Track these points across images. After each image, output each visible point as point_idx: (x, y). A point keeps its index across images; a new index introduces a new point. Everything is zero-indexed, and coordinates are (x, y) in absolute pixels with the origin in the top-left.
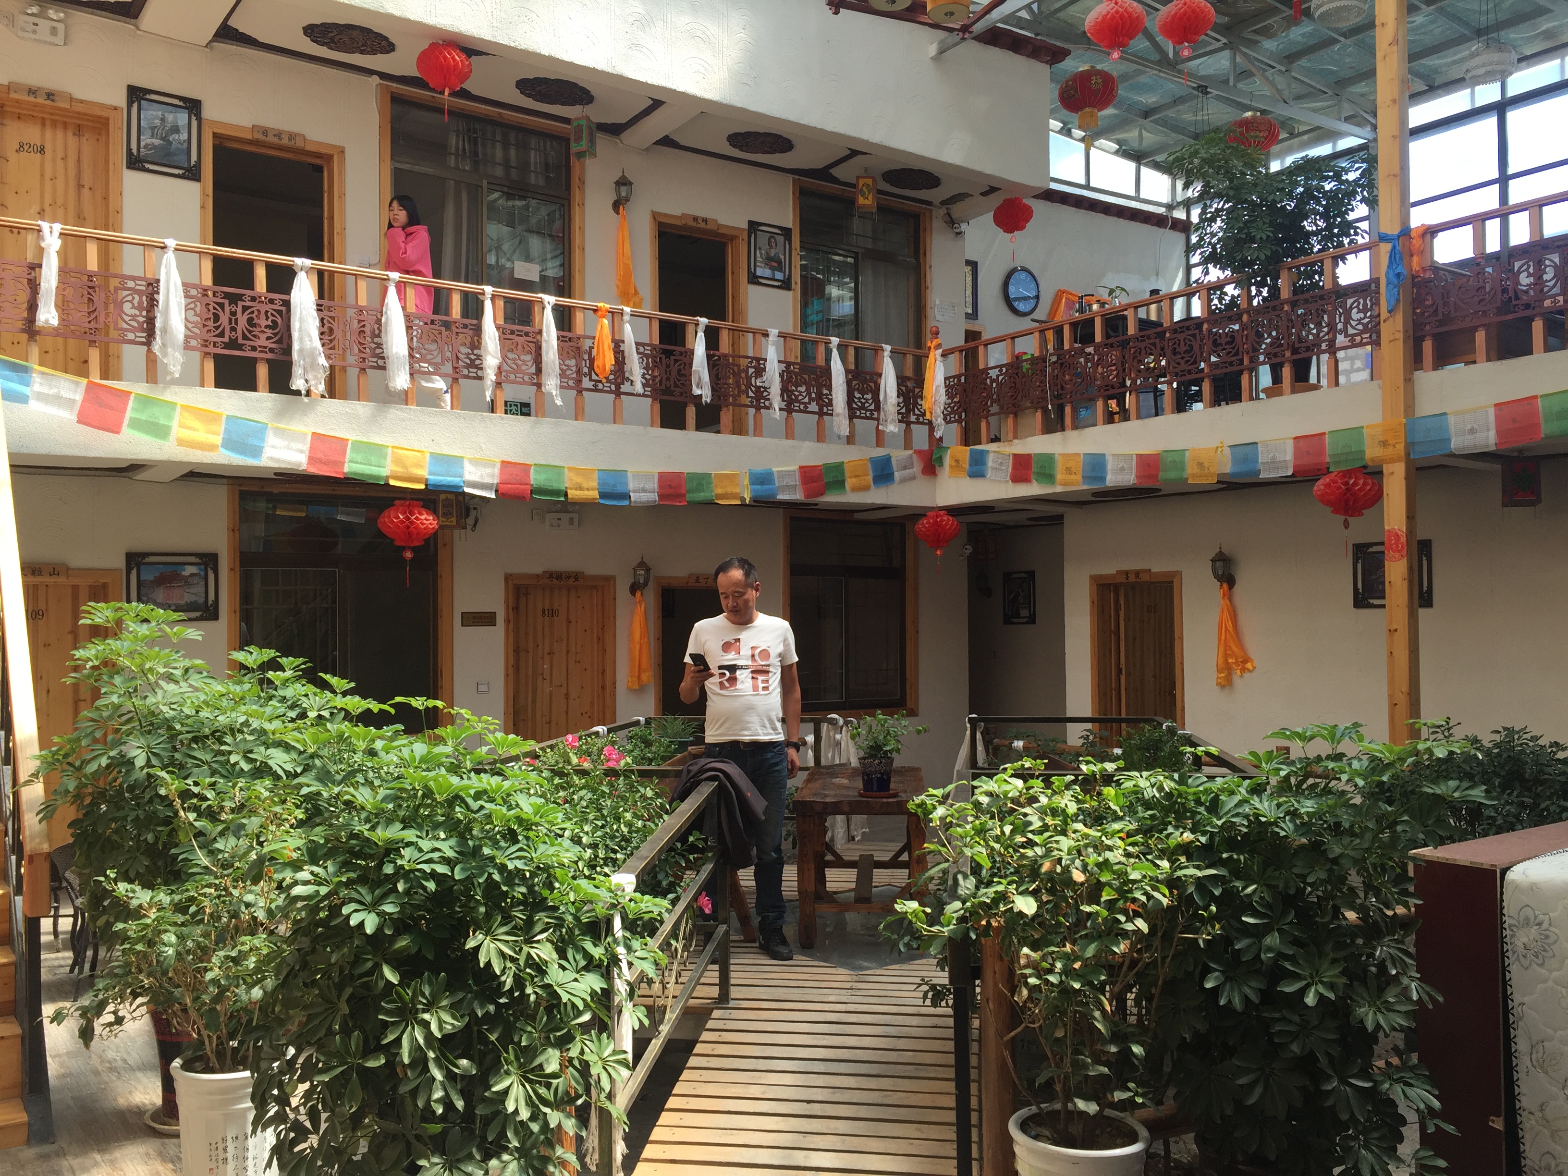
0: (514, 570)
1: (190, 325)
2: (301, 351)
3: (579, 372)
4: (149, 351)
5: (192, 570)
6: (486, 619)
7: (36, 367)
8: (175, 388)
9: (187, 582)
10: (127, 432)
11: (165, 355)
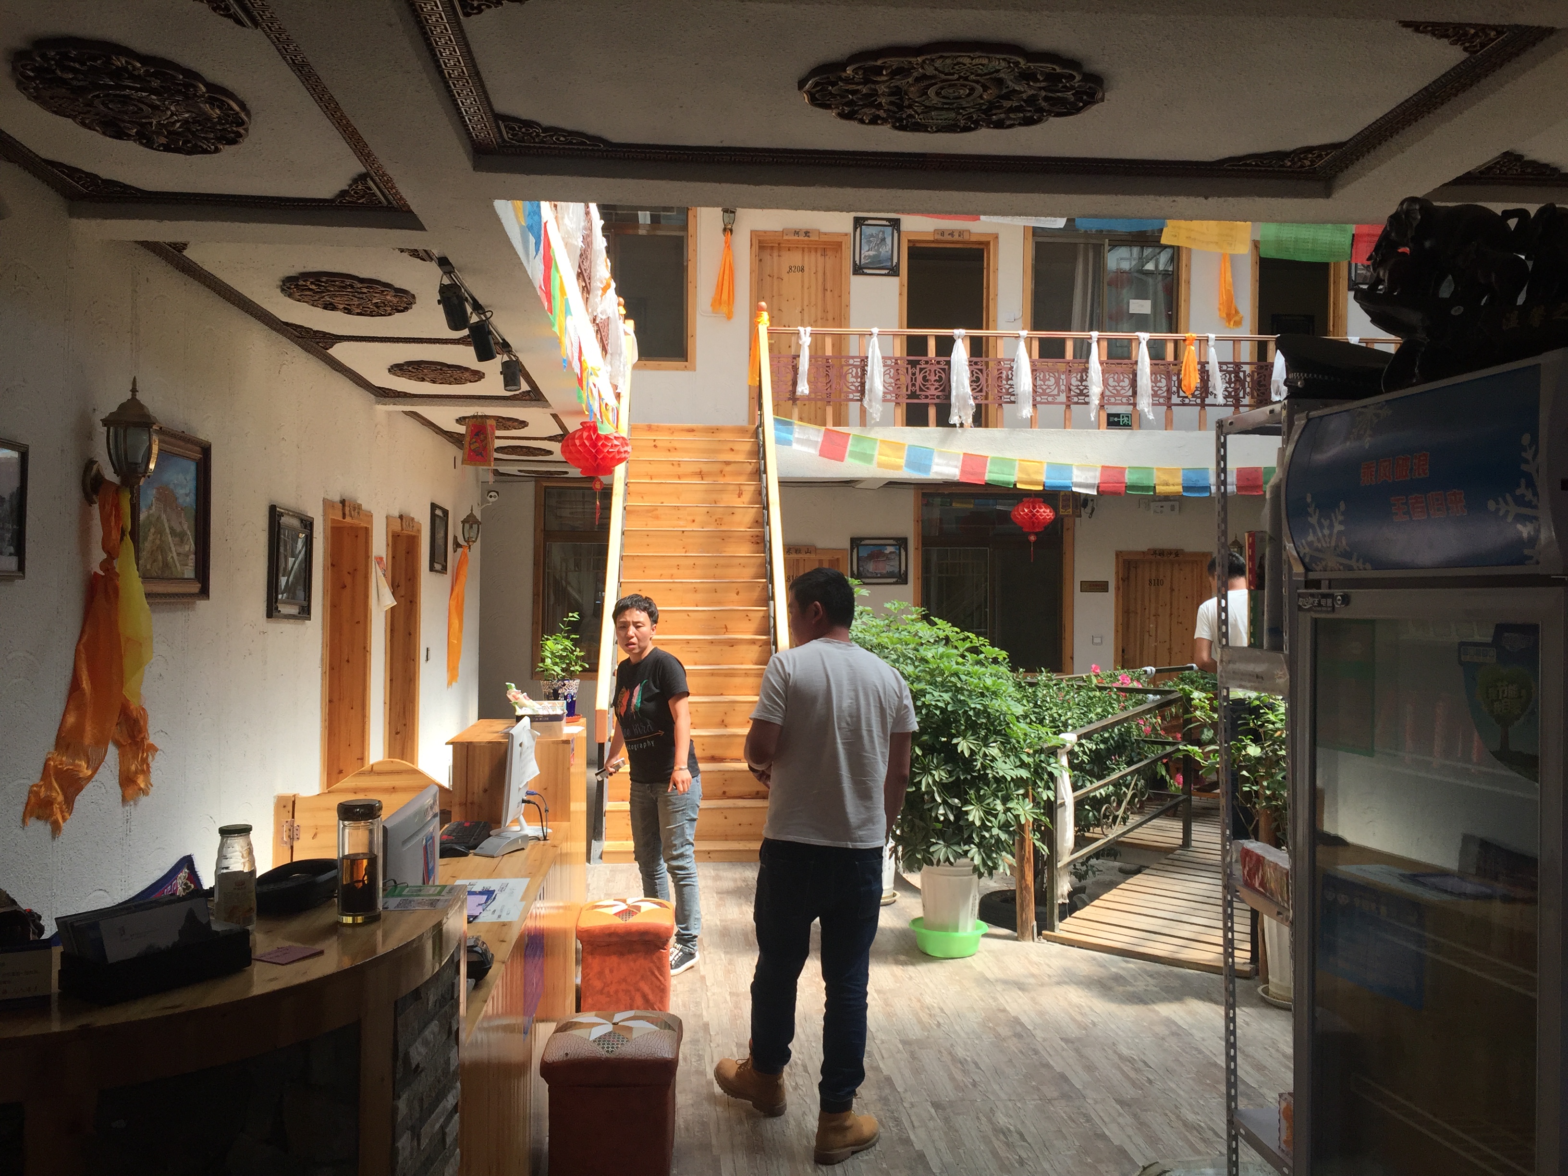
0: (1123, 547)
1: (886, 385)
2: (957, 396)
3: (1169, 390)
4: (862, 405)
5: (889, 549)
6: (1100, 587)
7: (796, 422)
8: (877, 429)
9: (887, 557)
10: (848, 460)
11: (871, 407)
